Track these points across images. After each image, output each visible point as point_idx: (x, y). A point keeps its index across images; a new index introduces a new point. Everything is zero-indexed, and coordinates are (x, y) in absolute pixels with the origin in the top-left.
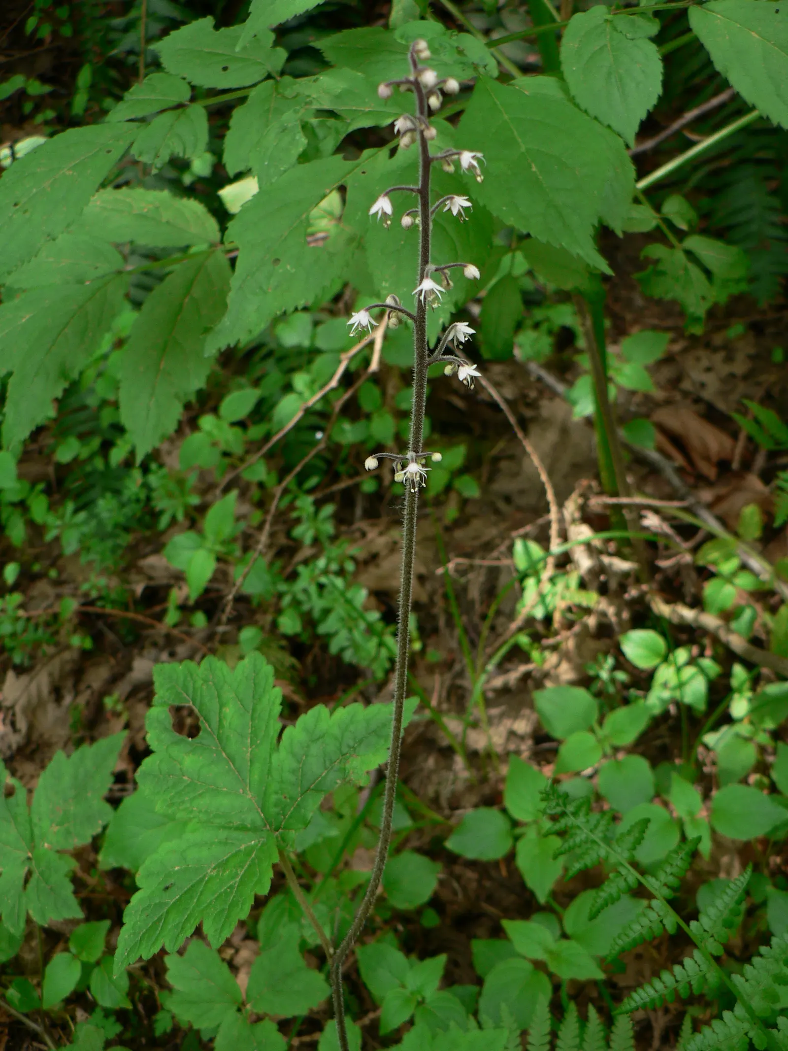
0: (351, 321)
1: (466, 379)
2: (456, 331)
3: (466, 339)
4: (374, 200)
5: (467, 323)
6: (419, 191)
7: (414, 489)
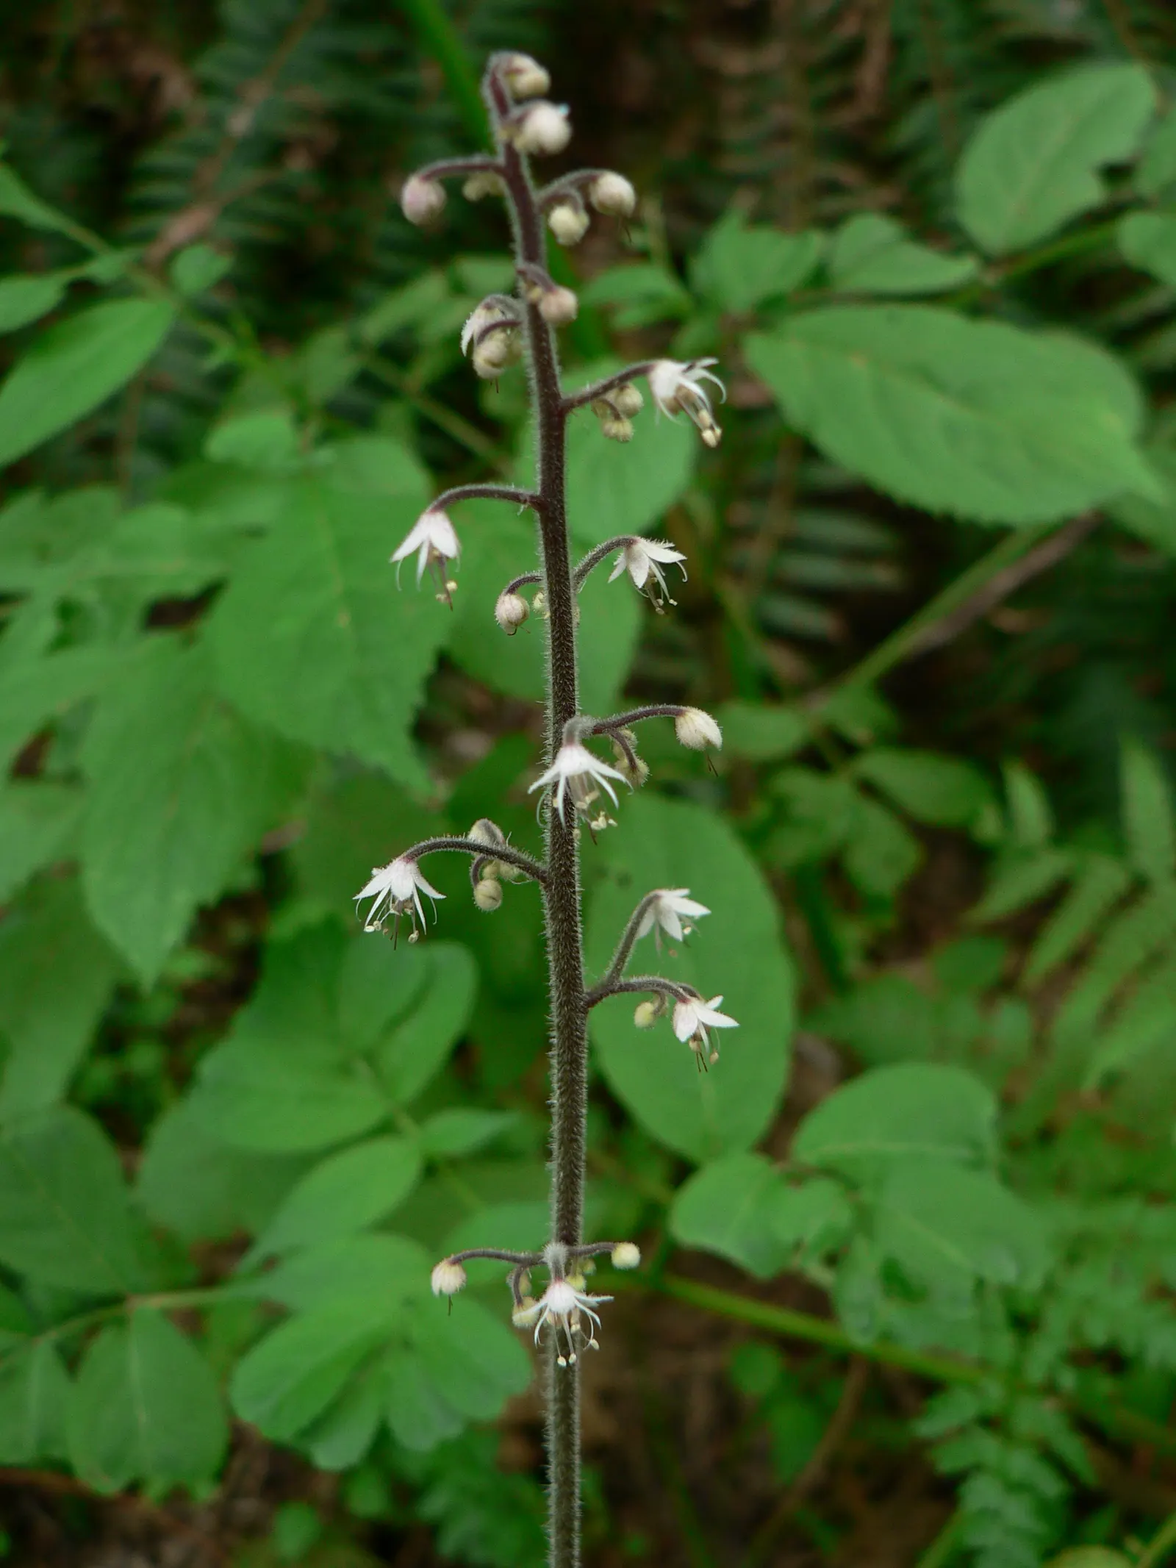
0: (368, 891)
1: (696, 1037)
2: (659, 913)
3: (687, 931)
4: (408, 525)
5: (685, 892)
6: (538, 503)
7: (567, 1356)
